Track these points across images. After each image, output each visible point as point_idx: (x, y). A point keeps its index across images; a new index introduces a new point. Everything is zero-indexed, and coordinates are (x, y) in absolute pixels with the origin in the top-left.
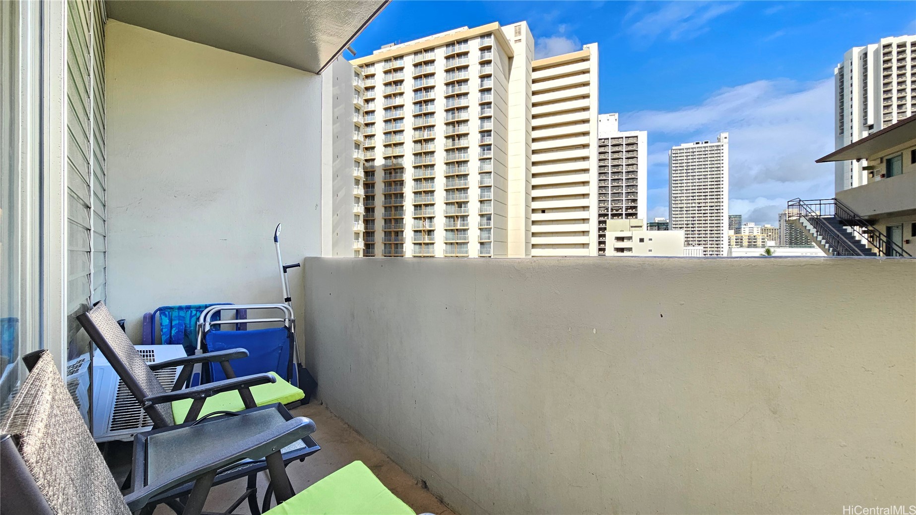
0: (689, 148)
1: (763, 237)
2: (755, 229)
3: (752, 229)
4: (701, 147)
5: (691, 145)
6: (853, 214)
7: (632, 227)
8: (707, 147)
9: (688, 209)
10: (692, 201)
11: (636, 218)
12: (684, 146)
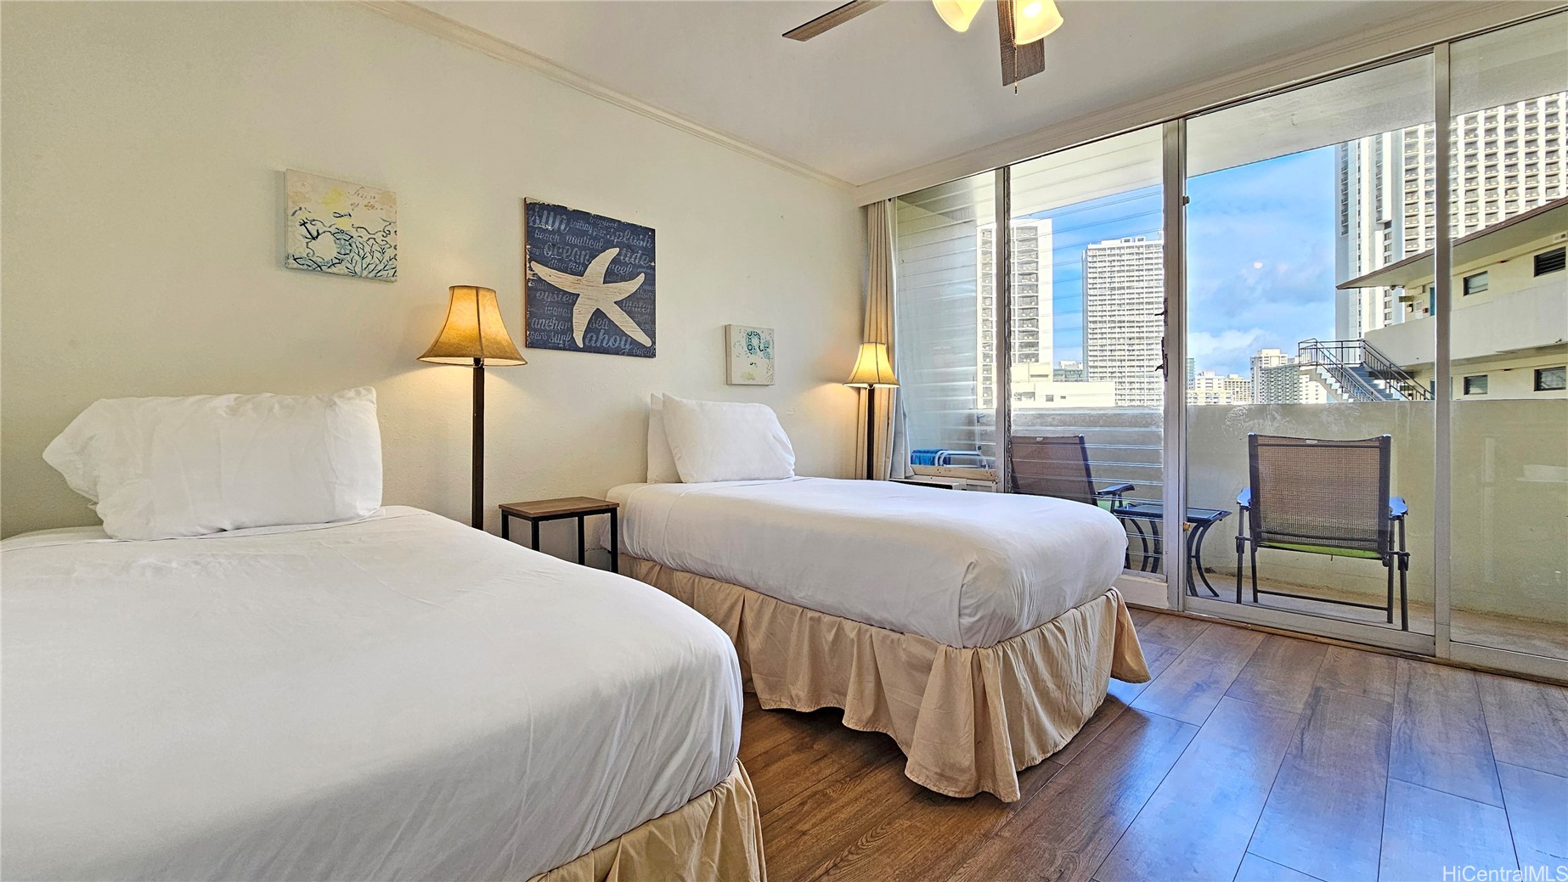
0: (1114, 248)
1: (1228, 395)
2: (1215, 382)
3: (1211, 381)
4: (1133, 247)
5: (1116, 243)
6: (1388, 364)
7: (1032, 376)
8: (1142, 247)
9: (1113, 348)
10: (1119, 336)
11: (1037, 361)
12: (1105, 244)
